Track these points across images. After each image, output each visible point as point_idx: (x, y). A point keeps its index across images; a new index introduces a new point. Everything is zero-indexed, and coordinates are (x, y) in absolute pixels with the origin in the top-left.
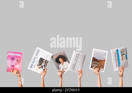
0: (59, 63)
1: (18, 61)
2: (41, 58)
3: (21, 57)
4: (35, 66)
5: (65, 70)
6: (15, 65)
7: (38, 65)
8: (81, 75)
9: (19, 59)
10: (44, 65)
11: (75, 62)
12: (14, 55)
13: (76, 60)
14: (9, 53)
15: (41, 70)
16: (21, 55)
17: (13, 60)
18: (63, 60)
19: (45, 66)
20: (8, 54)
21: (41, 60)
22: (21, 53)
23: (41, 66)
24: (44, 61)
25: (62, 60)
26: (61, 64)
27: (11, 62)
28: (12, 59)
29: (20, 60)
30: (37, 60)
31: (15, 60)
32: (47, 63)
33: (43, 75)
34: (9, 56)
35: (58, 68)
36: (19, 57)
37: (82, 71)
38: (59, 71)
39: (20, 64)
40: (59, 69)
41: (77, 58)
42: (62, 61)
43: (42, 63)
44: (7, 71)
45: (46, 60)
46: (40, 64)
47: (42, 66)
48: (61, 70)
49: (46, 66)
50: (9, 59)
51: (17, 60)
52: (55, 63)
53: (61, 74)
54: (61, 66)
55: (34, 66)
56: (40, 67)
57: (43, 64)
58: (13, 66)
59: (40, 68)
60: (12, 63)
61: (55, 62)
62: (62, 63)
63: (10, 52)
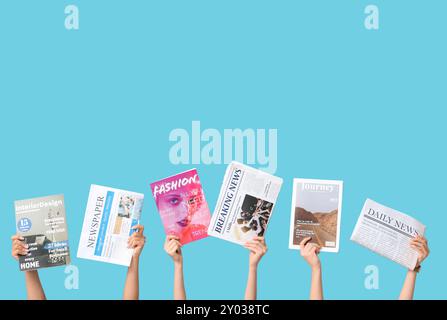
1: (196, 201)
2: (247, 195)
4: (230, 224)
6: (189, 217)
7: (240, 221)
9: (196, 193)
10: (260, 219)
12: (174, 185)
14: (156, 187)
16: (197, 178)
17: (177, 204)
19: (263, 220)
20: (156, 191)
22: (193, 173)
23: (251, 220)
24: (259, 204)
27: (173, 213)
28: (174, 200)
29: (199, 194)
30: (235, 205)
31: (183, 203)
32: (270, 211)
39: (203, 207)
45: (266, 202)
46: (245, 216)
47: (255, 222)
49: (267, 221)
50: (164, 204)
51: (191, 199)
56: (248, 225)
57: (256, 217)
58: (184, 223)
60: (178, 215)
63: (159, 183)
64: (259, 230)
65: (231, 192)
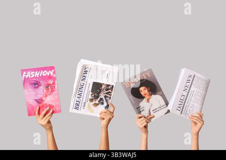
0: (141, 97)
1: (50, 88)
2: (94, 83)
3: (55, 75)
4: (85, 103)
5: (155, 114)
6: (44, 98)
7: (91, 100)
8: (199, 125)
9: (51, 83)
10: (105, 97)
11: (185, 93)
12: (37, 74)
13: (187, 89)
14: (24, 73)
15: (101, 108)
16: (54, 73)
17: (37, 88)
18: (149, 91)
19: (107, 97)
20: (24, 76)
21: (97, 87)
22: (52, 68)
23: (99, 99)
24: (103, 87)
25: (146, 91)
26: (145, 100)
27: (33, 93)
28: (35, 84)
29: (54, 83)
30: (87, 89)
31: (41, 88)
32: (112, 91)
33: (105, 120)
34: (25, 79)
35: (138, 110)
36: (50, 77)
37: (201, 116)
38: (140, 115)
39: (55, 93)
40: (140, 112)
41: (190, 84)
42: (148, 93)
43: (100, 92)
44: (30, 115)
46: (95, 96)
47: (101, 99)
48: (145, 113)
49: (110, 98)
50: (28, 85)
51: (47, 86)
52: (130, 99)
53: (145, 124)
54: (143, 104)
55: (83, 104)
56: (97, 102)
57: (102, 96)
58: (39, 101)
59: (96, 105)
60: (37, 94)
61: (131, 97)
62: (147, 97)
63: (27, 70)
64: (105, 104)
65: (82, 82)
